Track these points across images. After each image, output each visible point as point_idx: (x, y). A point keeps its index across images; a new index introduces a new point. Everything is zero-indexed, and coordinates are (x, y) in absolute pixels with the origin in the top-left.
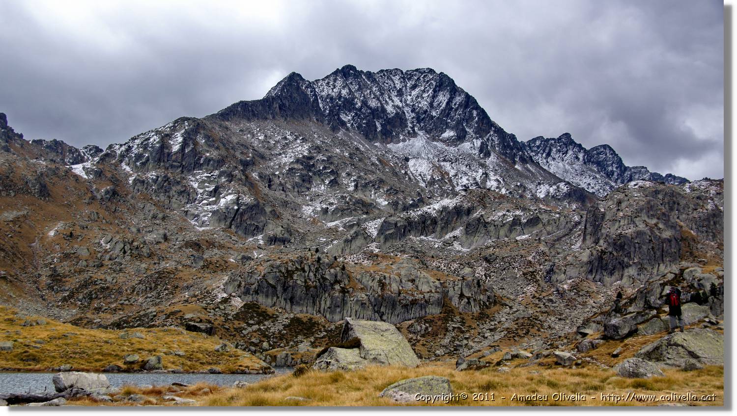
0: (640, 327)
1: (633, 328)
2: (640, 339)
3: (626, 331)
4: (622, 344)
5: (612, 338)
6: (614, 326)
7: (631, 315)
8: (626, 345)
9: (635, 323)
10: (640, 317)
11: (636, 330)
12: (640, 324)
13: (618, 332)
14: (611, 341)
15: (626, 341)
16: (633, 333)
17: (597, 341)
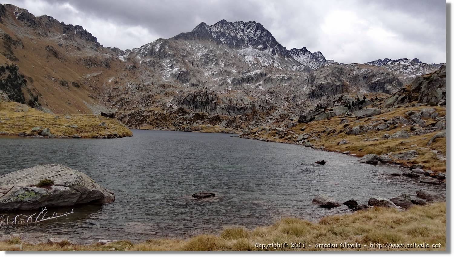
0: (316, 116)
1: (313, 117)
2: (315, 122)
3: (309, 118)
4: (307, 125)
5: (303, 122)
6: (304, 116)
7: (313, 111)
8: (309, 125)
9: (314, 115)
10: (316, 112)
11: (314, 118)
12: (316, 115)
13: (305, 119)
14: (302, 123)
15: (309, 123)
16: (312, 119)
17: (296, 123)
